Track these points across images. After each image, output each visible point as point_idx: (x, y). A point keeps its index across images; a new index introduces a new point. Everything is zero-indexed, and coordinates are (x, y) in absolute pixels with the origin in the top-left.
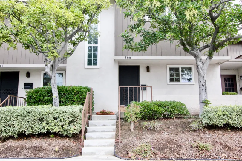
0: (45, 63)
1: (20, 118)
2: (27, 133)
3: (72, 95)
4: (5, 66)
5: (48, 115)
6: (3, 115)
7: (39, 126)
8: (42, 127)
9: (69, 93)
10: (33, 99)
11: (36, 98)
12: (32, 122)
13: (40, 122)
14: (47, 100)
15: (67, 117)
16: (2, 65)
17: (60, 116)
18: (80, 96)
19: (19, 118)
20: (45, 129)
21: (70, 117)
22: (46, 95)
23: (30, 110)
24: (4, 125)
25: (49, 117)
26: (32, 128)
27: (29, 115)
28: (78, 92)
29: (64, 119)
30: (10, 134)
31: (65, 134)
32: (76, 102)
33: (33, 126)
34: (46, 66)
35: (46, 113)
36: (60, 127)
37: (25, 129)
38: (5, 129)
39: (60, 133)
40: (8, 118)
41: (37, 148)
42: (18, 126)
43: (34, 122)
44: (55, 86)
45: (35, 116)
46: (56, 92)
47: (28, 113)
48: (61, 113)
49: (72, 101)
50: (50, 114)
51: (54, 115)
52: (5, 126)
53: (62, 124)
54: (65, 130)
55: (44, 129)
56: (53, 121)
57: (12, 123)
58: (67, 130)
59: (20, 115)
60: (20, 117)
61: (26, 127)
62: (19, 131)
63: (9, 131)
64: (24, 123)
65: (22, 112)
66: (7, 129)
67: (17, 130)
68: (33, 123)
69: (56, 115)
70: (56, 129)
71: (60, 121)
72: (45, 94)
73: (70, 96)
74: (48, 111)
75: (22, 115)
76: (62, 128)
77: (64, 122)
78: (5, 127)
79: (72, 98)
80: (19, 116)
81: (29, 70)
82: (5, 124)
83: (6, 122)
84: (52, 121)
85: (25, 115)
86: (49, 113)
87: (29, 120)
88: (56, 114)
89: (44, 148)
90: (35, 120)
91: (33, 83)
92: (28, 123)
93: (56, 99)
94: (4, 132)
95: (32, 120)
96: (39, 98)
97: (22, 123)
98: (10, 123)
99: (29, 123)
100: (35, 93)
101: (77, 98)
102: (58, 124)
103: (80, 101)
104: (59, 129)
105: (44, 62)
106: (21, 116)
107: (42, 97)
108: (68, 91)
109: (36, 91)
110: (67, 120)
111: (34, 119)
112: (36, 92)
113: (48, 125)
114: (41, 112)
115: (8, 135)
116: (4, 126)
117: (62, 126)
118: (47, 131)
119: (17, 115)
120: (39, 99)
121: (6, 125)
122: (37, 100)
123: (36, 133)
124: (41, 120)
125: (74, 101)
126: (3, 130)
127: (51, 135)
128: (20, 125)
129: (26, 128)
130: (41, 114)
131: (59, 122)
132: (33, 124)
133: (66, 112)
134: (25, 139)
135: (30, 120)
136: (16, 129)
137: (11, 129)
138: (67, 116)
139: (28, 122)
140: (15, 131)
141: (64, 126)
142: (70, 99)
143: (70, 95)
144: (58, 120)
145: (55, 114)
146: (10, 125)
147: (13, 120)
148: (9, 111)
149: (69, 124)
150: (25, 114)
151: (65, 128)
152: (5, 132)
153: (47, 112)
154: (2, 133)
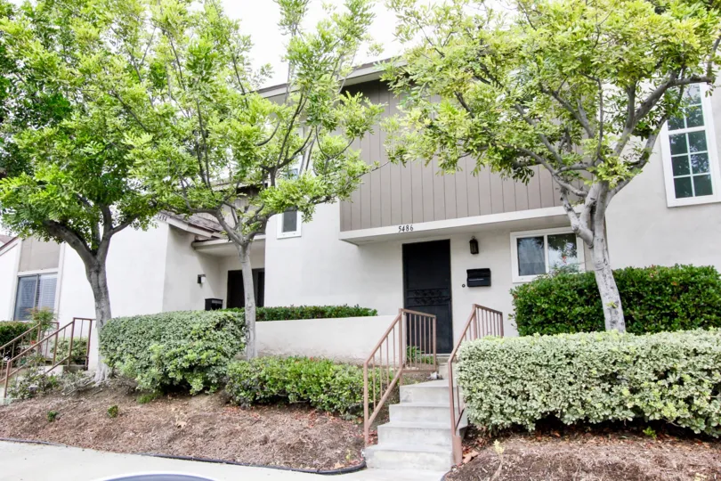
0: (564, 202)
1: (545, 374)
2: (569, 419)
3: (665, 295)
4: (419, 227)
5: (634, 362)
6: (492, 363)
7: (607, 400)
8: (616, 401)
9: (653, 292)
10: (537, 313)
11: (547, 310)
12: (584, 386)
13: (607, 386)
14: (582, 315)
15: (703, 370)
16: (410, 226)
17: (679, 367)
18: (694, 300)
19: (540, 373)
20: (626, 408)
21: (714, 370)
22: (576, 300)
23: (572, 348)
24: (496, 393)
25: (639, 370)
26: (583, 403)
27: (569, 364)
28: (685, 286)
29: (691, 375)
30: (517, 419)
31: (699, 427)
32: (683, 318)
33: (589, 399)
34: (570, 210)
35: (628, 358)
36: (681, 403)
37: (563, 407)
38: (502, 405)
39: (679, 422)
40: (510, 373)
41: (621, 469)
42: (541, 398)
43: (589, 386)
44: (606, 271)
45: (591, 366)
46: (611, 290)
47: (567, 356)
48: (677, 358)
49: (666, 315)
50: (640, 361)
51: (657, 362)
52: (502, 396)
53: (688, 394)
54: (700, 413)
55: (622, 407)
56: (656, 381)
57: (520, 388)
58: (710, 413)
59: (546, 363)
60: (544, 371)
61: (566, 400)
62: (546, 413)
63: (513, 411)
64: (558, 388)
65: (550, 354)
66: (506, 405)
67: (537, 407)
68: (586, 388)
69: (663, 365)
70: (671, 411)
71: (681, 382)
72: (571, 296)
73: (658, 301)
74: (632, 350)
75: (548, 361)
76: (689, 409)
77: (693, 388)
78: (500, 399)
79: (668, 307)
80: (541, 366)
81: (474, 233)
82: (499, 388)
83: (501, 385)
84: (653, 384)
85: (560, 363)
86: (638, 357)
87: (571, 380)
88: (664, 360)
89: (648, 474)
90: (591, 380)
91: (491, 270)
92: (570, 388)
93: (616, 313)
94: (499, 415)
95: (583, 378)
96: (554, 310)
97: (550, 387)
98: (516, 387)
99: (575, 387)
100: (542, 295)
101: (684, 306)
102: (671, 392)
103: (695, 316)
104: (678, 409)
105: (562, 199)
106: (547, 366)
107: (563, 307)
108: (650, 283)
109: (544, 290)
110: (707, 381)
111: (589, 377)
112: (543, 293)
113: (637, 396)
114: (609, 353)
115: (509, 422)
116: (497, 397)
117: (689, 400)
118: (633, 415)
119: (533, 363)
120: (557, 313)
121: (503, 393)
122: (549, 316)
123: (599, 421)
124: (612, 378)
125: (673, 315)
126: (497, 408)
127: (645, 429)
128: (546, 393)
129: (567, 405)
130: (608, 360)
131: (676, 387)
132: (587, 391)
133: (696, 353)
134: (556, 437)
135: (575, 377)
136: (534, 404)
137: (519, 404)
138: (705, 367)
139: (570, 384)
140: (532, 413)
141: (696, 402)
142: (658, 308)
143: (658, 298)
144: (672, 379)
145: (658, 359)
146: (516, 393)
147: (521, 378)
148: (508, 352)
149: (712, 394)
150: (559, 360)
151: (700, 409)
152: (502, 413)
153: (628, 354)
154: (494, 415)
